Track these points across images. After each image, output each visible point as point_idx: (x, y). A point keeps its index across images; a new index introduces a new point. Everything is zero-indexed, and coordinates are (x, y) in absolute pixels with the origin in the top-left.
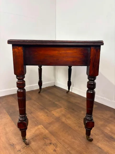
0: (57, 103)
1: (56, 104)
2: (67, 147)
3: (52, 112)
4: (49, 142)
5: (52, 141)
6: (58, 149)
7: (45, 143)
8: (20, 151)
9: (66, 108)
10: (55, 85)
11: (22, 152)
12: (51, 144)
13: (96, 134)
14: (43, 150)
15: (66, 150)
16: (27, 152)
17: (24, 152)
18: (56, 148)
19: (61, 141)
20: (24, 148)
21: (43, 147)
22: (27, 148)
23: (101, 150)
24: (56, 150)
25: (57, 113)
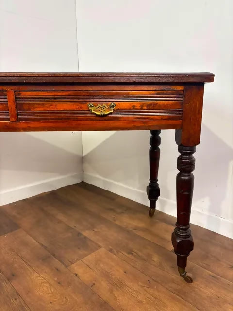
0: (86, 233)
1: (85, 237)
3: (74, 265)
9: (111, 247)
10: (83, 181)
25: (88, 268)
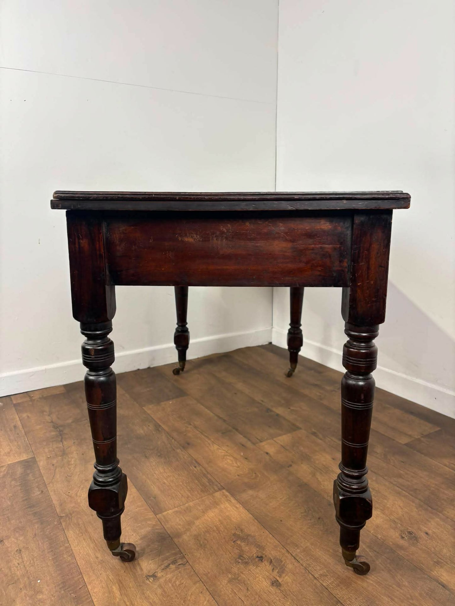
0: (279, 411)
1: (278, 415)
2: (321, 575)
3: (263, 443)
4: (254, 551)
5: (264, 549)
6: (287, 579)
7: (240, 556)
8: (154, 576)
9: (314, 430)
10: (271, 343)
11: (162, 580)
12: (261, 558)
13: (430, 532)
14: (235, 580)
15: (318, 584)
16: (178, 583)
17: (170, 581)
18: (280, 576)
19: (298, 551)
20: (167, 566)
21: (235, 570)
22: (177, 568)
23: (447, 592)
24: (280, 581)
25: (283, 450)
